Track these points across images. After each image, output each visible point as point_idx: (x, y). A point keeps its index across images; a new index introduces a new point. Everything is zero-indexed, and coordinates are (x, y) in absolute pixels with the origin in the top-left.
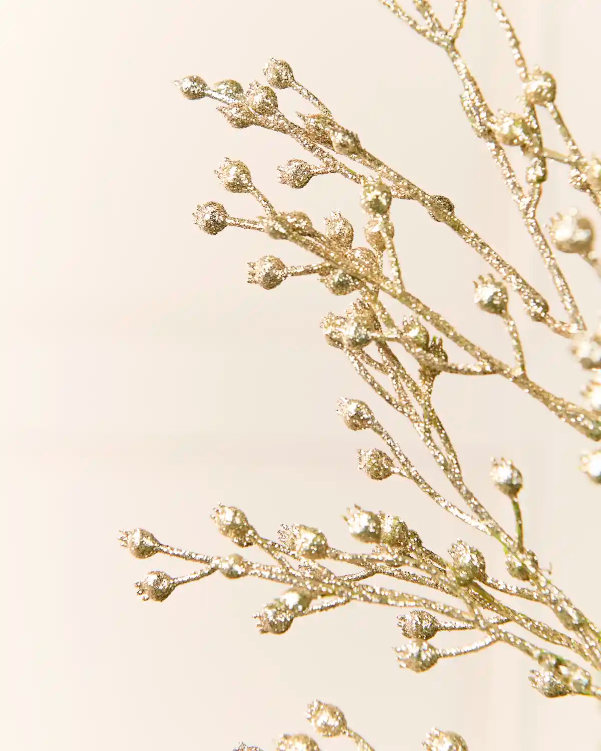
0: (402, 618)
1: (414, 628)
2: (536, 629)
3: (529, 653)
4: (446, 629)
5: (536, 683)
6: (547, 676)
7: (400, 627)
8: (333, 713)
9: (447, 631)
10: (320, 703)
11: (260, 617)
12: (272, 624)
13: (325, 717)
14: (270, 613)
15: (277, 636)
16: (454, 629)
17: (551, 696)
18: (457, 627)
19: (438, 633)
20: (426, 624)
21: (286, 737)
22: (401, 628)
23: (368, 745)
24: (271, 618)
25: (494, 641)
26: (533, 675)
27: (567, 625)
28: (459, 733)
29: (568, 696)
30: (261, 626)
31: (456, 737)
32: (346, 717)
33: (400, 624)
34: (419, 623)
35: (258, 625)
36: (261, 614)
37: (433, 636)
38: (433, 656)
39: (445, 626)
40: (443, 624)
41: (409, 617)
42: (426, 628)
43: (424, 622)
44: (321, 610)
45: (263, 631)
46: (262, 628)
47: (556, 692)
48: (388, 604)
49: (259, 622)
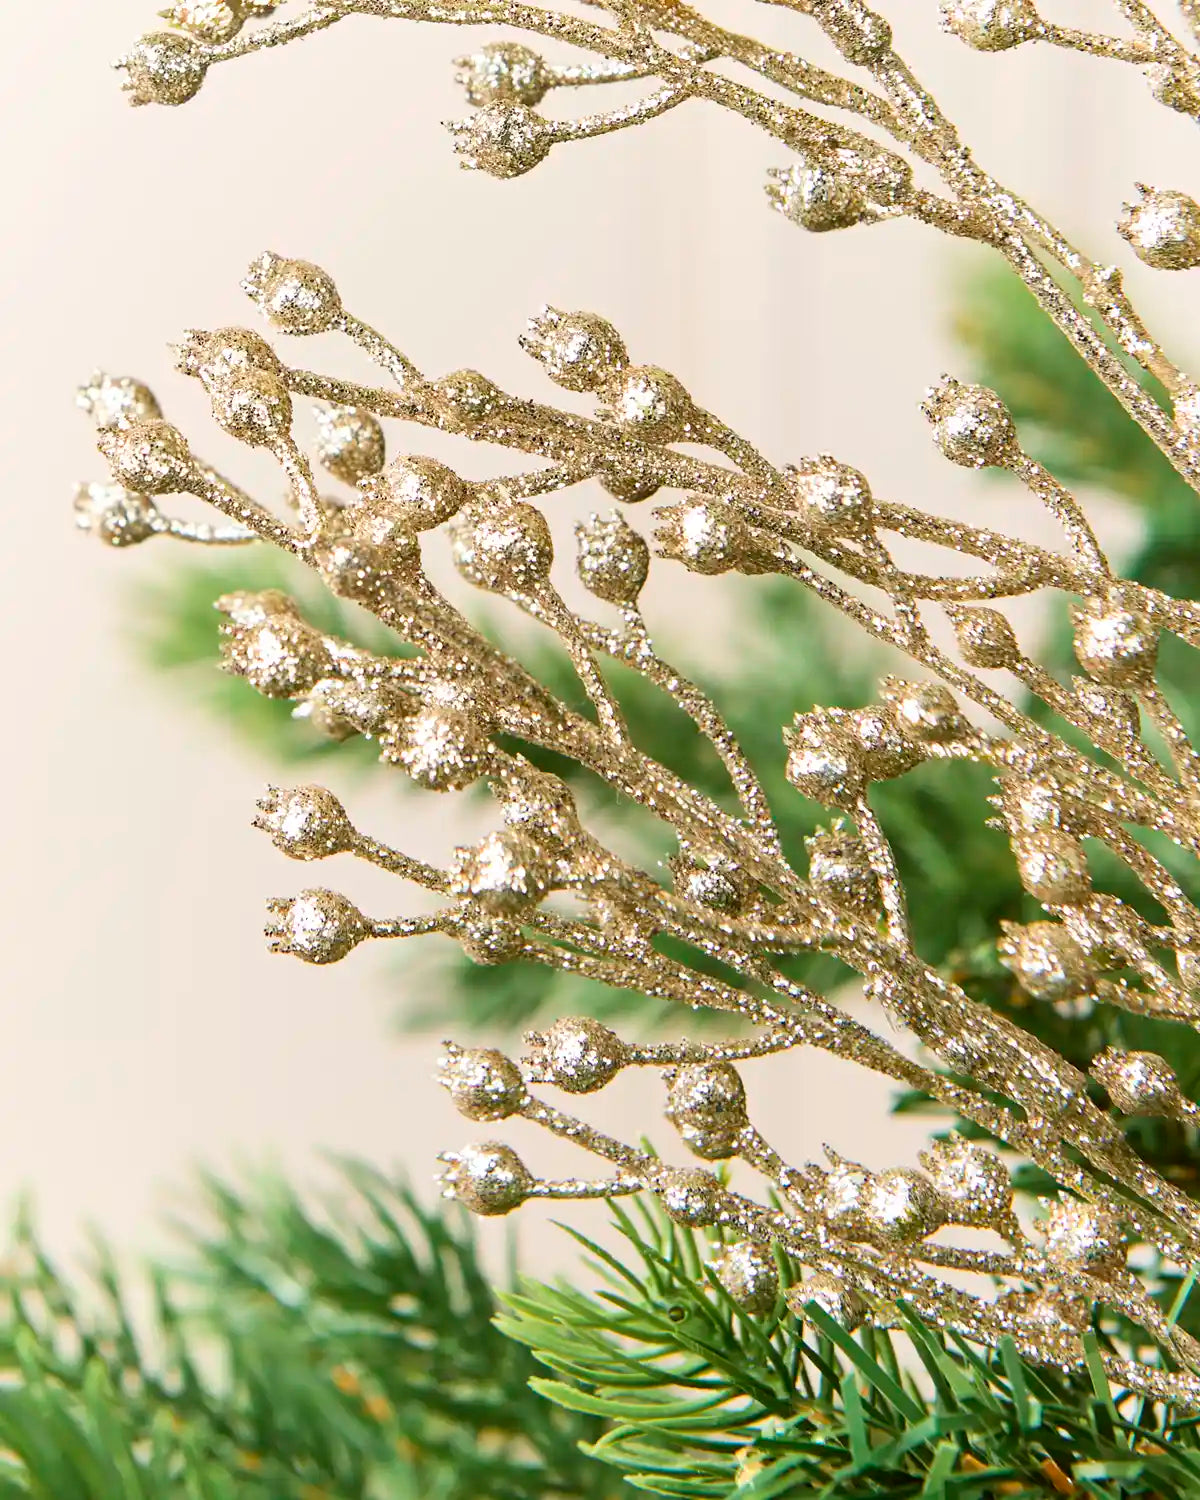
0: (465, 64)
1: (495, 84)
2: (779, 68)
3: (763, 119)
4: (570, 83)
5: (782, 201)
6: (804, 181)
7: (460, 85)
8: (307, 282)
9: (572, 88)
10: (276, 258)
11: (128, 66)
12: (157, 81)
13: (288, 289)
14: (152, 56)
15: (169, 109)
16: (588, 81)
17: (818, 227)
18: (594, 77)
19: (549, 93)
20: (521, 74)
21: (200, 338)
22: (463, 88)
23: (391, 349)
24: (155, 67)
25: (680, 97)
26: (775, 182)
27: (852, 56)
28: (605, 316)
29: (859, 226)
30: (132, 87)
31: (599, 324)
32: (340, 290)
33: (459, 78)
34: (505, 70)
35: (125, 88)
36: (131, 59)
37: (539, 100)
38: (538, 138)
39: (564, 77)
40: (560, 71)
41: (479, 59)
42: (521, 82)
43: (516, 67)
44: (274, 42)
45: (139, 101)
46: (133, 92)
47: (830, 216)
48: (429, 18)
49: (128, 81)
